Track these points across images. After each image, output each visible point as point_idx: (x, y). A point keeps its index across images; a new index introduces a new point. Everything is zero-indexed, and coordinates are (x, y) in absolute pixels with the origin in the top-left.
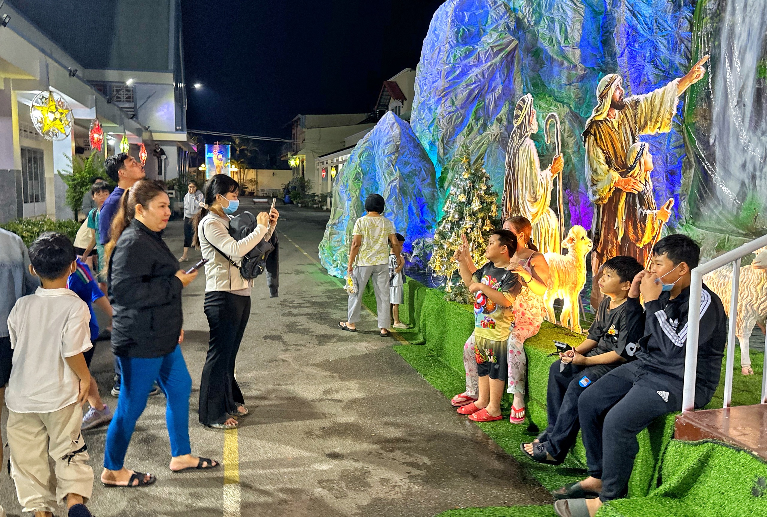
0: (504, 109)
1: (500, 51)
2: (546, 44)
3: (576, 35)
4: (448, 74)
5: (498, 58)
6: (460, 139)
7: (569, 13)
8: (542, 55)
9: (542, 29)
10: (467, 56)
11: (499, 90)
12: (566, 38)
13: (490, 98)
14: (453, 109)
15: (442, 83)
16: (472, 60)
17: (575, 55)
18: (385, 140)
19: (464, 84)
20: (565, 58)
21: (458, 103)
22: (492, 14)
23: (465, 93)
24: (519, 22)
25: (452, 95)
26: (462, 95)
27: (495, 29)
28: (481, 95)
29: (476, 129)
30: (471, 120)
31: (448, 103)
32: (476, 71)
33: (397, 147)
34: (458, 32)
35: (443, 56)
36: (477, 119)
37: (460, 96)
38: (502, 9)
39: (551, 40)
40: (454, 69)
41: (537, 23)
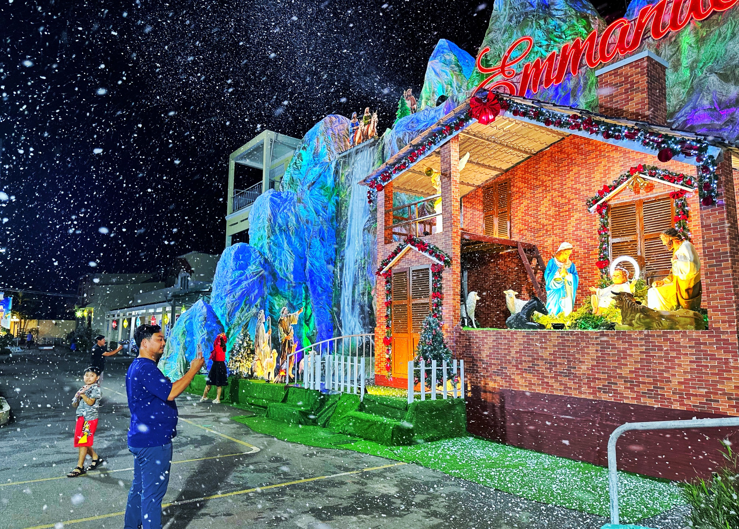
0: (259, 301)
1: (256, 275)
2: (278, 271)
3: (291, 268)
4: (231, 283)
5: (256, 278)
6: (238, 314)
7: (289, 258)
8: (277, 276)
9: (277, 264)
10: (241, 276)
11: (256, 291)
12: (287, 269)
13: (253, 295)
14: (234, 299)
15: (228, 287)
16: (243, 277)
17: (291, 277)
18: (198, 314)
19: (239, 288)
20: (287, 278)
21: (236, 297)
22: (253, 255)
23: (240, 293)
24: (266, 260)
25: (234, 293)
27: (254, 264)
28: (248, 294)
29: (245, 309)
30: (243, 305)
31: (232, 297)
32: (245, 283)
33: (205, 318)
34: (236, 264)
35: (229, 274)
36: (246, 305)
37: (237, 294)
38: (258, 254)
39: (280, 269)
40: (234, 281)
41: (274, 261)
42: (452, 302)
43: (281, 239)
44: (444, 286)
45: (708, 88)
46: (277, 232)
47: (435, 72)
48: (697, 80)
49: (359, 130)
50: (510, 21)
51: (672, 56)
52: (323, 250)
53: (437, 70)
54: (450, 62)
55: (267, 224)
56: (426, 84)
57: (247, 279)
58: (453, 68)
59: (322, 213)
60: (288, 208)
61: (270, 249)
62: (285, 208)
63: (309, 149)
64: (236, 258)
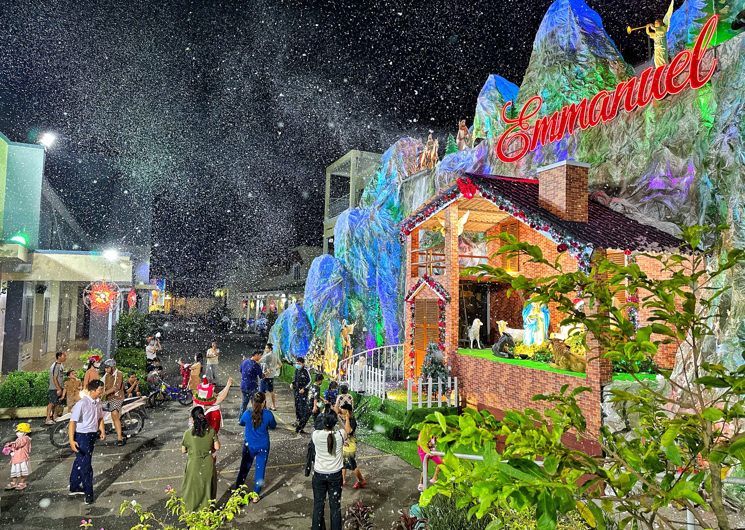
0: (339, 303)
1: (337, 282)
2: (355, 278)
4: (317, 289)
5: (336, 284)
6: (322, 314)
7: (364, 266)
8: (354, 282)
9: (354, 272)
10: (324, 283)
11: (337, 296)
12: (363, 276)
13: (334, 299)
14: (319, 303)
15: (315, 292)
16: (326, 284)
18: (291, 315)
19: (323, 293)
21: (321, 300)
24: (345, 269)
25: (319, 297)
26: (323, 298)
27: (335, 272)
28: (330, 297)
29: (328, 311)
30: (326, 308)
31: (317, 300)
32: (328, 288)
34: (321, 273)
35: (316, 281)
36: (328, 307)
38: (339, 264)
39: (357, 276)
40: (319, 287)
41: (352, 269)
42: (451, 330)
43: (357, 251)
44: (446, 317)
45: (664, 158)
46: (355, 244)
47: (483, 106)
48: (655, 151)
49: (424, 155)
50: (544, 63)
51: (638, 128)
52: (390, 261)
53: (485, 105)
54: (495, 99)
55: (346, 239)
56: (477, 117)
57: (329, 286)
58: (497, 104)
59: (389, 230)
60: (364, 223)
61: (348, 259)
62: (361, 224)
63: (383, 171)
64: (321, 267)
